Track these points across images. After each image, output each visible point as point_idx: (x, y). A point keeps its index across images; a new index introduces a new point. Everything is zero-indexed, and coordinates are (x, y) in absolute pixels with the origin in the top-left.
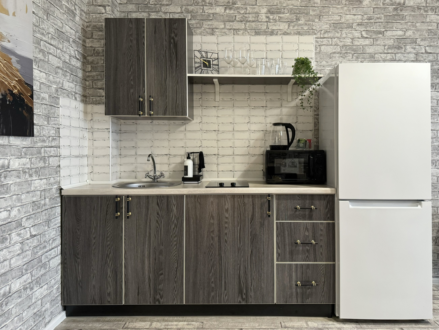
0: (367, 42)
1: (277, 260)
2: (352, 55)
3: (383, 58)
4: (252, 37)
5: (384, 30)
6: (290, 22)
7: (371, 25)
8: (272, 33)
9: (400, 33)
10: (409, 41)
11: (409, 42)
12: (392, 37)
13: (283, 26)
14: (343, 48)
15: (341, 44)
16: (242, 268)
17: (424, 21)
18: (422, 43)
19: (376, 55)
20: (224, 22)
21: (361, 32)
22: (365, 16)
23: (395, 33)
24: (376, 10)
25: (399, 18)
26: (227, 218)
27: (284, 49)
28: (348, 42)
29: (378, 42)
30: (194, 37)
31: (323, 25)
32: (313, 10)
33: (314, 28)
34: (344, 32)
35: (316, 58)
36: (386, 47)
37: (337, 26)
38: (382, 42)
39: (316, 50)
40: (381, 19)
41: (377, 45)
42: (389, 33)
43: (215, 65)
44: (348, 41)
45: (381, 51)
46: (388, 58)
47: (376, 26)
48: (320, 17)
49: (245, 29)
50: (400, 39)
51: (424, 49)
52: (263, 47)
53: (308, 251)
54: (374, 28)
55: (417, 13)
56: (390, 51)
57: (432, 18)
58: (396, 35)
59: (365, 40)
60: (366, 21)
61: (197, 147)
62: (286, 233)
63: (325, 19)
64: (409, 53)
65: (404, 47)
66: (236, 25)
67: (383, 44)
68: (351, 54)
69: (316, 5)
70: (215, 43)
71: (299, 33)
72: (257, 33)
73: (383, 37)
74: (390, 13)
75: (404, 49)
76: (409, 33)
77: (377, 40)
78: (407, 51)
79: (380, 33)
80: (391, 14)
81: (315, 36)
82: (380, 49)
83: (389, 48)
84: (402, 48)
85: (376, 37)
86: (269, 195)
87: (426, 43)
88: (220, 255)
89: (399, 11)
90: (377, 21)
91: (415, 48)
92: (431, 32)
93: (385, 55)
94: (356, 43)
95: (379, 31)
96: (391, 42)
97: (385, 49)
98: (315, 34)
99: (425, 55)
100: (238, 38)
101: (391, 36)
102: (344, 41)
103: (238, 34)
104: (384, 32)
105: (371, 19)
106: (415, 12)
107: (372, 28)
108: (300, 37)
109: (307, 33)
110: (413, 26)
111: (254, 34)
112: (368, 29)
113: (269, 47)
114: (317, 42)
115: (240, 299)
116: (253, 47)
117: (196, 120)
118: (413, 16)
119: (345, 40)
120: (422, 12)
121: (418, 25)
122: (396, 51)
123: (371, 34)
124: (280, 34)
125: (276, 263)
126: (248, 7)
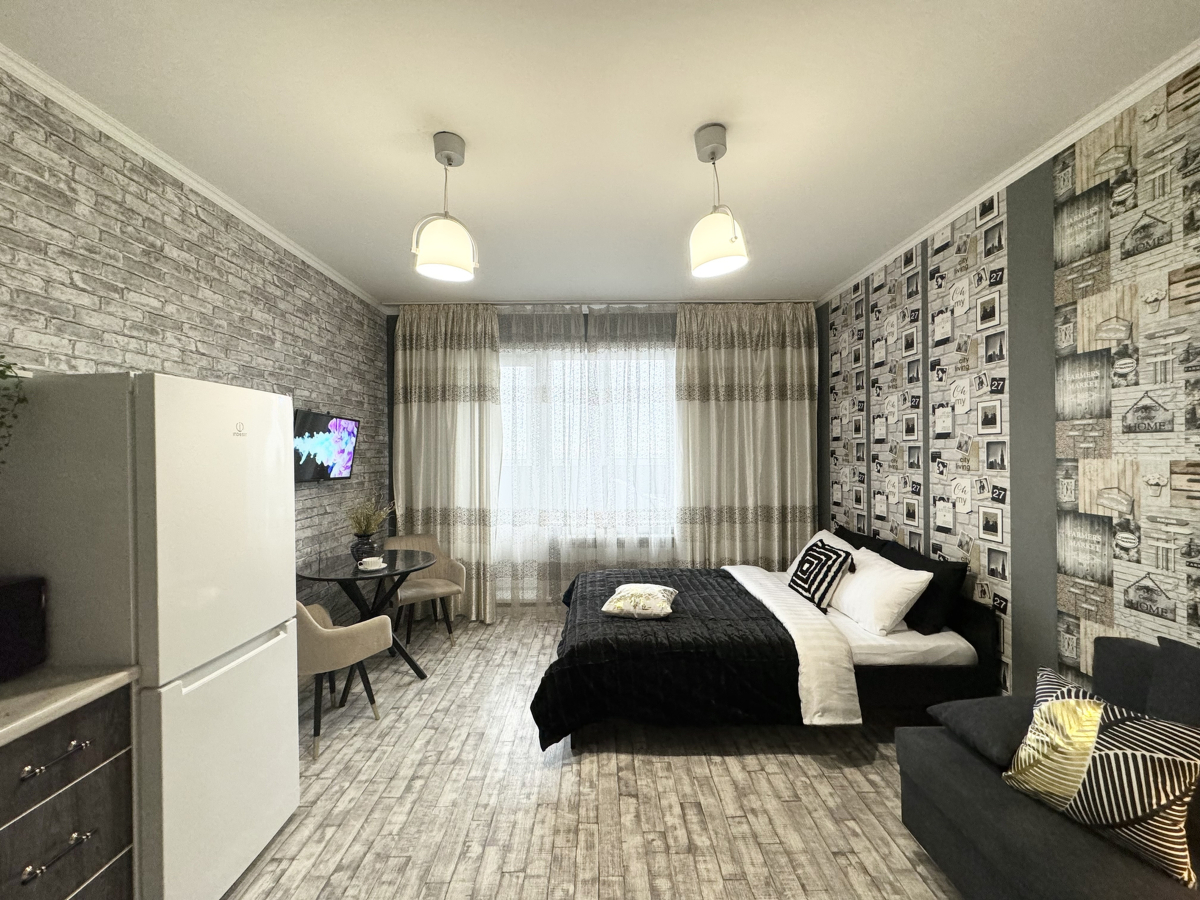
0: (86, 300)
2: (46, 319)
3: (122, 344)
5: (123, 286)
7: (95, 265)
9: (155, 303)
10: (170, 323)
11: (171, 325)
12: (139, 306)
14: (18, 296)
15: (13, 285)
17: (194, 294)
18: (190, 334)
19: (106, 336)
21: (71, 272)
22: (81, 241)
23: (145, 300)
24: (105, 236)
25: (152, 273)
28: (35, 285)
29: (111, 309)
34: (21, 255)
36: (128, 323)
38: (119, 310)
40: (117, 261)
41: (110, 314)
42: (132, 296)
44: (34, 282)
45: (117, 329)
46: (131, 347)
47: (106, 271)
50: (154, 315)
51: (194, 345)
54: (101, 274)
55: (183, 275)
56: (135, 334)
57: (207, 295)
58: (148, 305)
59: (79, 295)
60: (82, 251)
64: (170, 346)
65: (161, 333)
67: (120, 314)
68: (42, 318)
73: (121, 300)
74: (134, 255)
75: (161, 336)
76: (170, 309)
77: (108, 303)
78: (167, 342)
79: (115, 289)
80: (138, 259)
82: (117, 325)
83: (132, 327)
84: (157, 333)
85: (106, 295)
87: (197, 335)
89: (152, 260)
90: (109, 261)
91: (179, 340)
92: (205, 318)
93: (126, 339)
94: (56, 294)
95: (113, 285)
96: (137, 316)
97: (125, 325)
99: (194, 356)
101: (137, 303)
102: (21, 280)
104: (122, 290)
105: (95, 253)
106: (180, 273)
107: (96, 272)
110: (178, 298)
112: (88, 271)
118: (178, 279)
119: (24, 278)
120: (190, 277)
121: (185, 298)
122: (147, 336)
123: (94, 285)
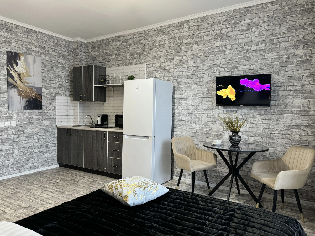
1: (108, 156)
4: (124, 67)
5: (173, 57)
6: (137, 58)
8: (131, 64)
9: (181, 58)
11: (185, 62)
12: (177, 60)
13: (135, 61)
14: (157, 68)
15: (156, 66)
16: (98, 158)
17: (192, 50)
18: (190, 62)
20: (115, 61)
21: (164, 59)
22: (166, 52)
24: (170, 48)
25: (180, 50)
26: (94, 139)
27: (135, 70)
28: (159, 65)
30: (106, 69)
31: (149, 58)
32: (146, 52)
33: (146, 60)
34: (157, 60)
35: (147, 74)
37: (155, 58)
39: (146, 70)
41: (171, 65)
42: (175, 59)
43: (107, 80)
46: (175, 71)
47: (170, 56)
48: (148, 54)
49: (122, 64)
50: (180, 61)
51: (191, 65)
52: (127, 71)
53: (117, 154)
55: (189, 46)
57: (196, 48)
58: (179, 59)
59: (165, 63)
60: (166, 54)
61: (107, 113)
62: (111, 146)
63: (150, 55)
64: (184, 67)
65: (182, 65)
66: (119, 62)
67: (173, 64)
68: (160, 71)
69: (147, 49)
70: (112, 70)
71: (140, 63)
72: (126, 65)
73: (173, 61)
74: (176, 48)
76: (185, 57)
77: (171, 63)
81: (146, 64)
82: (172, 67)
83: (175, 66)
85: (170, 61)
86: (105, 131)
87: (193, 61)
88: (93, 152)
89: (180, 47)
90: (171, 53)
91: (187, 65)
92: (195, 55)
94: (162, 65)
95: (171, 58)
96: (176, 63)
98: (146, 63)
100: (120, 68)
103: (120, 66)
105: (168, 53)
106: (187, 46)
107: (168, 57)
108: (141, 65)
109: (144, 63)
110: (187, 53)
111: (125, 65)
113: (130, 70)
114: (147, 66)
115: (98, 169)
116: (125, 71)
117: (107, 102)
118: (187, 48)
119: (157, 64)
120: (191, 45)
121: (189, 52)
122: (179, 67)
123: (168, 60)
124: (134, 64)
125: (107, 157)
126: (123, 54)
